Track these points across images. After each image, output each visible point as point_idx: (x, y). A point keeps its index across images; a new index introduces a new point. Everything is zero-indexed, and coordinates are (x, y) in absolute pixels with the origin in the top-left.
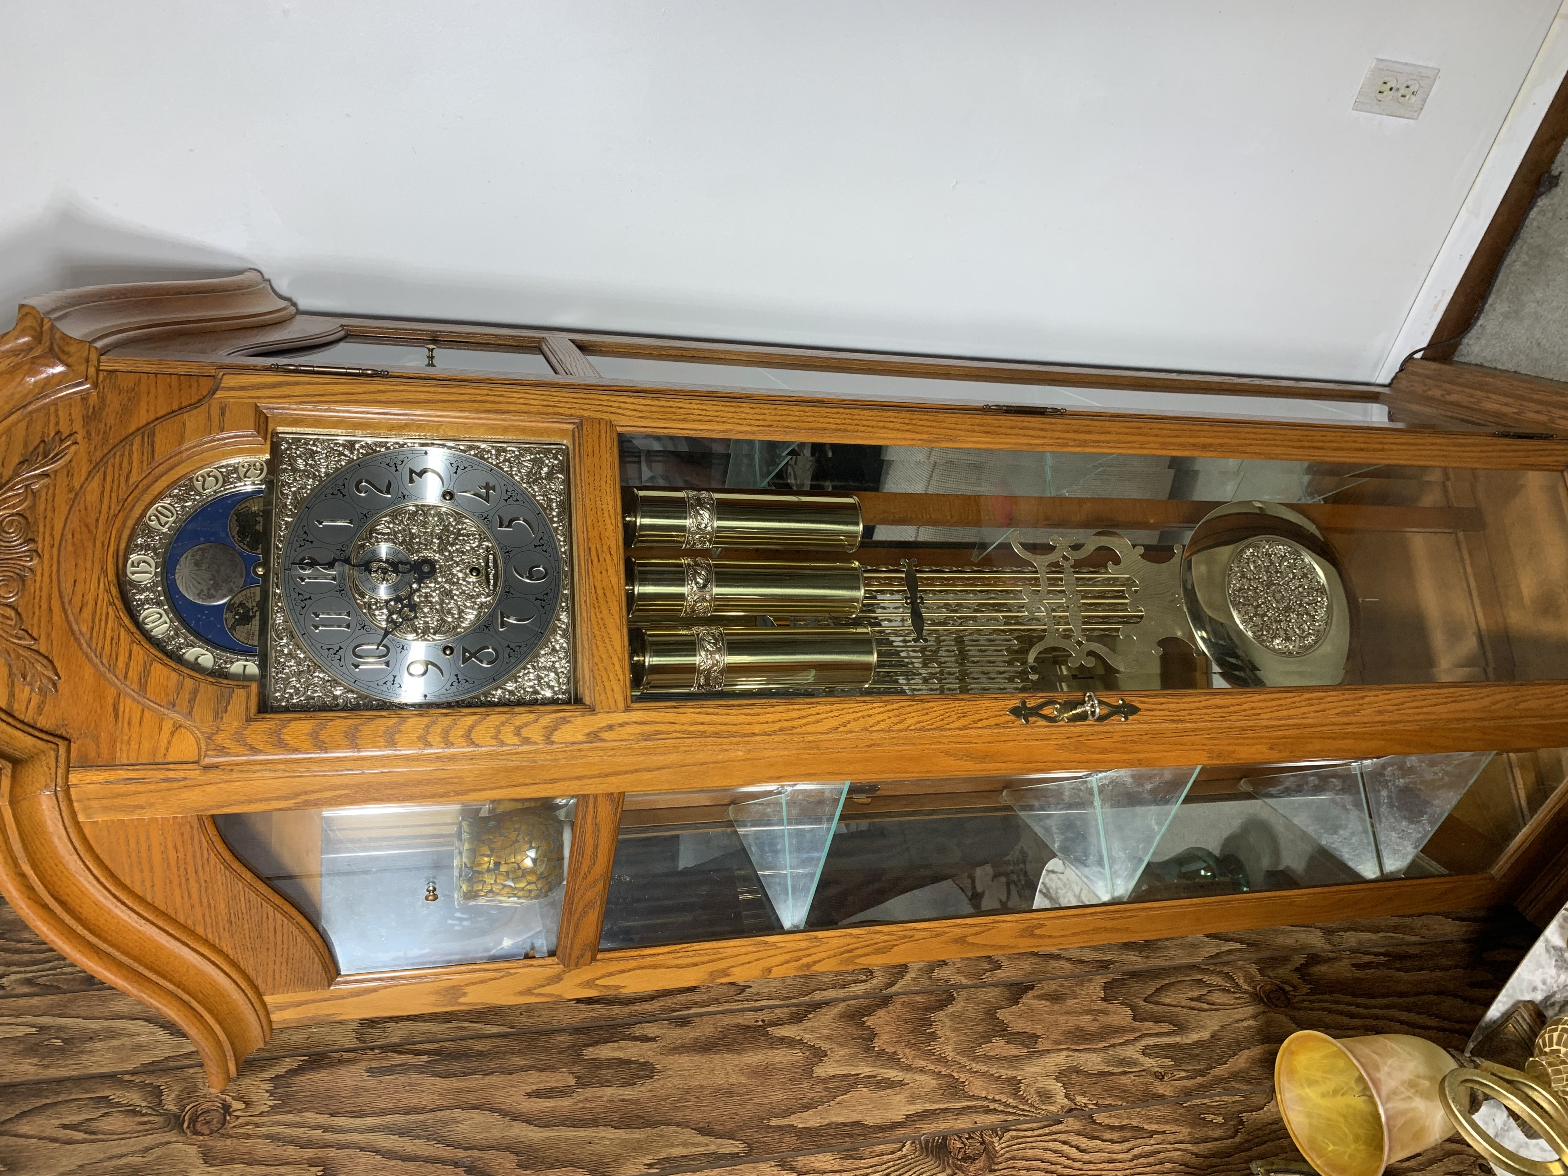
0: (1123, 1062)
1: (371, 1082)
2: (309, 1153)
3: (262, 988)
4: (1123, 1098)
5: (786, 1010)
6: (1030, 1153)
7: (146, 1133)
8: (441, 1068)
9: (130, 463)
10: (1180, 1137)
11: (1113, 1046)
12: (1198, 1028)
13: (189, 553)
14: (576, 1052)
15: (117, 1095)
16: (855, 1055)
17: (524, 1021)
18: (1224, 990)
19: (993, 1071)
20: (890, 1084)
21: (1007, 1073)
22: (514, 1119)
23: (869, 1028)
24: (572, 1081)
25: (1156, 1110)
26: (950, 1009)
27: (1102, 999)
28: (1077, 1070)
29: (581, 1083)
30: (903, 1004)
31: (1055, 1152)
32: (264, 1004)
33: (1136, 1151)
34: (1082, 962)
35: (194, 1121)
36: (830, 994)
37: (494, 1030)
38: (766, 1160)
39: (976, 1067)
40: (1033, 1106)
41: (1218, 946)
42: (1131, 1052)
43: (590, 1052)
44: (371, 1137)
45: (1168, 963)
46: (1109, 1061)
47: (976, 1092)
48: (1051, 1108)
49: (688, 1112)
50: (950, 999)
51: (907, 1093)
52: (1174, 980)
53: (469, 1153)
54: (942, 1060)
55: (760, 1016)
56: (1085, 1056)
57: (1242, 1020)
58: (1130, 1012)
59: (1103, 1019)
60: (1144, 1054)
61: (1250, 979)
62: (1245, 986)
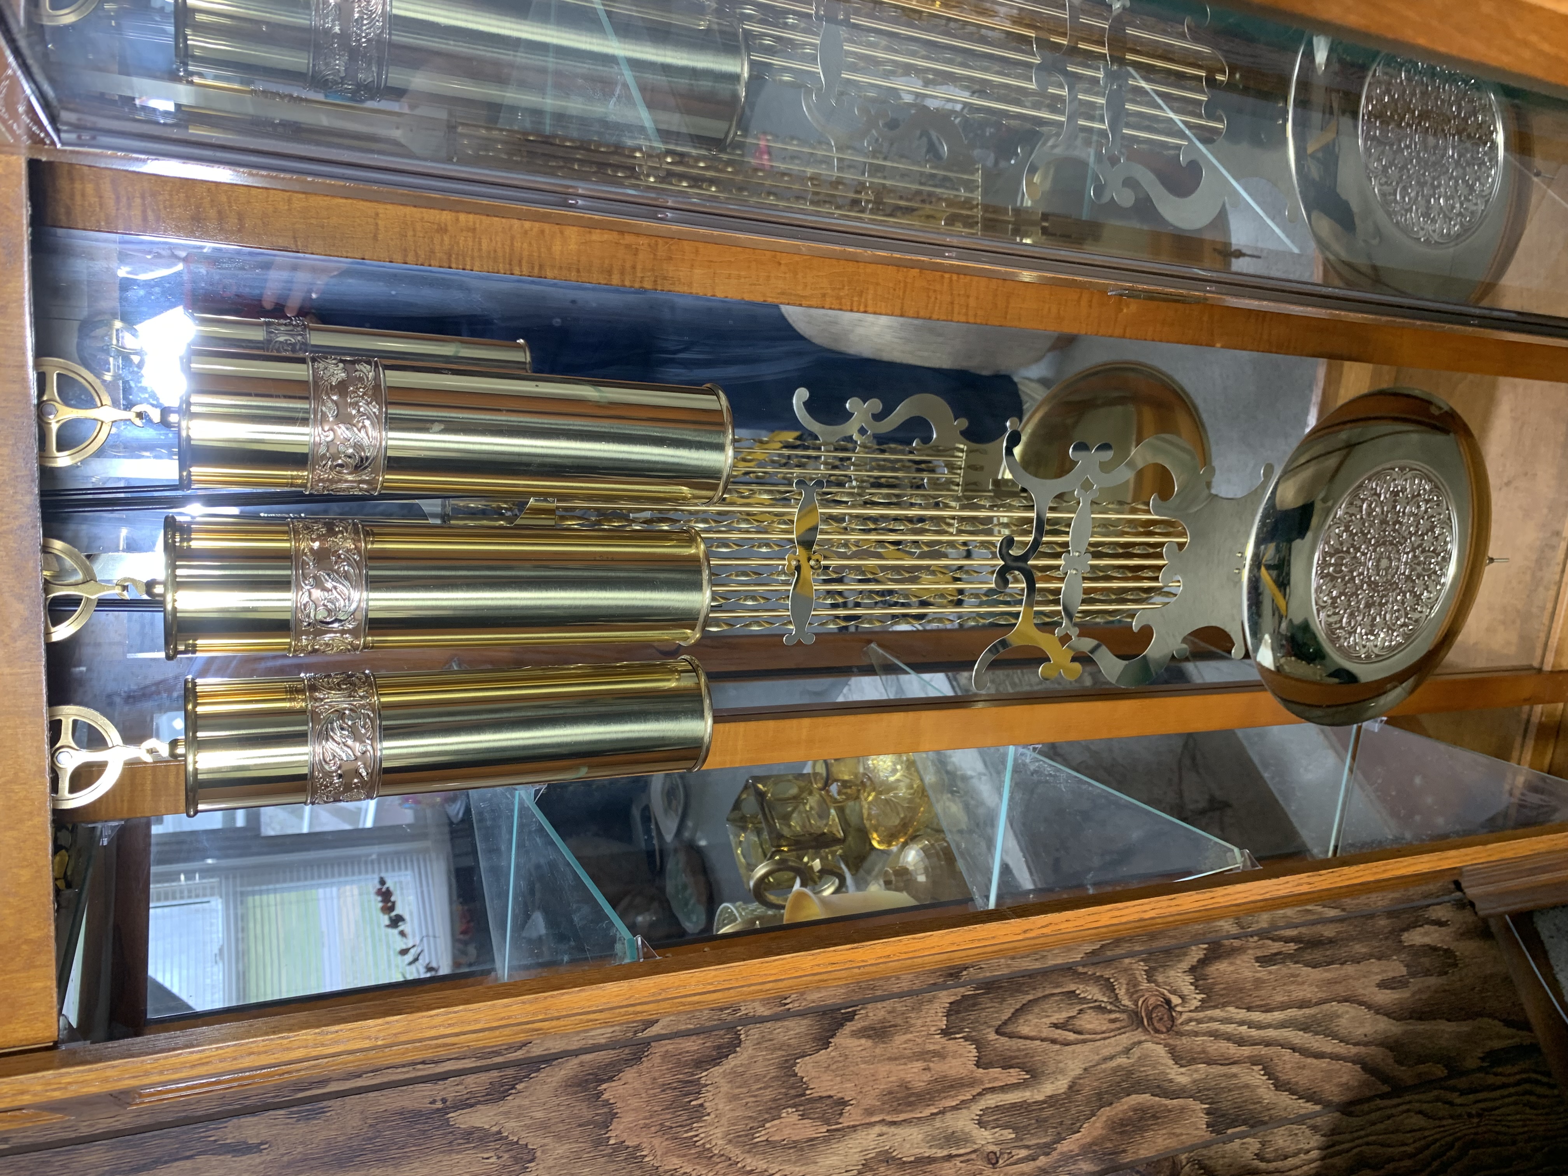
0: (952, 1139)
12: (1055, 1074)
16: (578, 1155)
18: (1100, 1009)
23: (606, 1103)
26: (731, 1062)
27: (942, 1032)
28: (887, 1158)
30: (665, 1056)
39: (751, 1162)
42: (964, 1122)
45: (1037, 965)
46: (934, 1138)
50: (735, 1044)
52: (1040, 994)
54: (705, 1155)
55: (440, 1090)
56: (903, 1132)
57: (1112, 1058)
58: (974, 1053)
59: (939, 1067)
60: (981, 1124)
61: (1134, 987)
62: (1126, 1001)
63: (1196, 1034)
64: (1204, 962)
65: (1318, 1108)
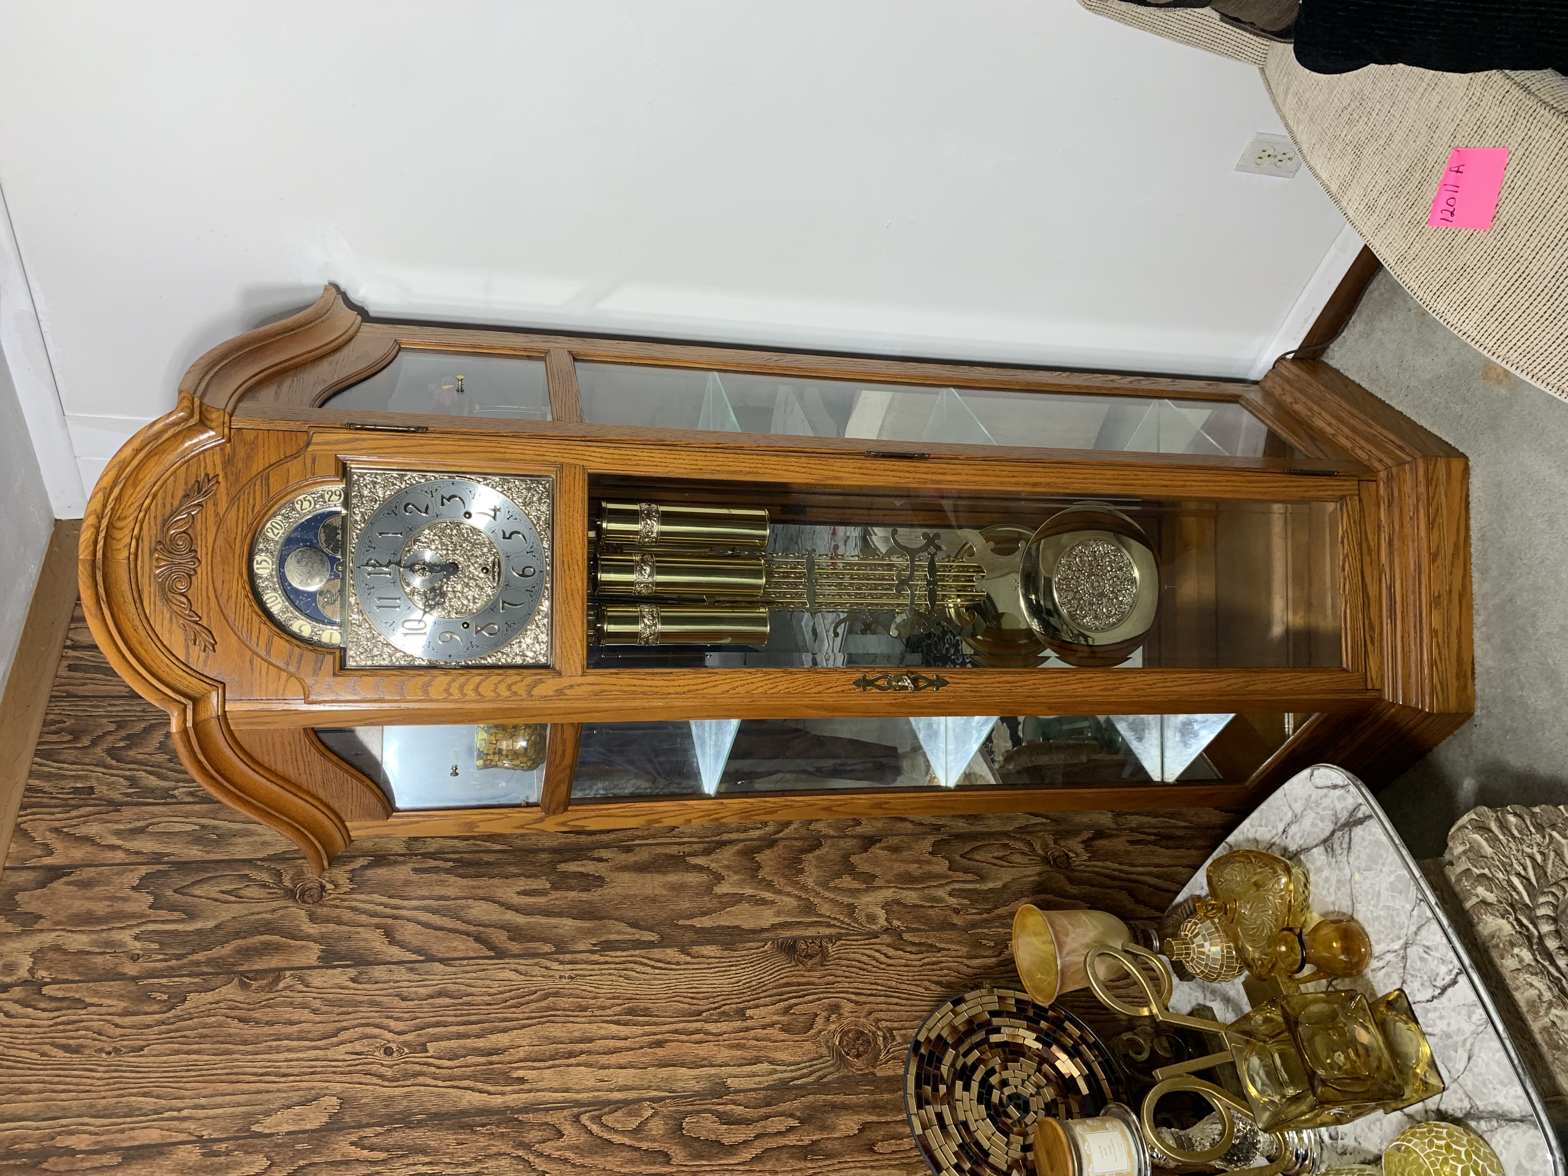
0: (934, 899)
1: (415, 877)
2: (376, 920)
3: (344, 818)
4: (925, 924)
5: (701, 845)
6: (852, 956)
7: (273, 900)
8: (461, 871)
9: (254, 499)
10: (960, 954)
11: (929, 887)
12: (995, 879)
13: (293, 553)
14: (553, 864)
15: (253, 874)
16: (744, 880)
17: (519, 843)
18: (1023, 853)
19: (839, 898)
20: (764, 902)
21: (847, 900)
22: (508, 908)
23: (757, 862)
24: (548, 886)
25: (947, 935)
26: (817, 853)
27: (930, 853)
28: (898, 902)
29: (555, 887)
30: (785, 846)
31: (869, 956)
32: (346, 827)
33: (926, 961)
34: (922, 824)
35: (302, 894)
36: (734, 836)
37: (499, 847)
38: (672, 947)
39: (827, 894)
40: (860, 924)
41: (1028, 819)
42: (941, 893)
43: (562, 867)
44: (415, 913)
45: (985, 830)
46: (923, 898)
47: (823, 912)
48: (874, 927)
49: (623, 911)
50: (819, 845)
51: (776, 909)
52: (987, 842)
53: (477, 928)
54: (804, 888)
55: (682, 848)
56: (905, 893)
57: (1030, 876)
58: (948, 864)
59: (927, 868)
60: (950, 895)
61: (1045, 846)
62: (1040, 852)
63: (1085, 872)
64: (1092, 839)
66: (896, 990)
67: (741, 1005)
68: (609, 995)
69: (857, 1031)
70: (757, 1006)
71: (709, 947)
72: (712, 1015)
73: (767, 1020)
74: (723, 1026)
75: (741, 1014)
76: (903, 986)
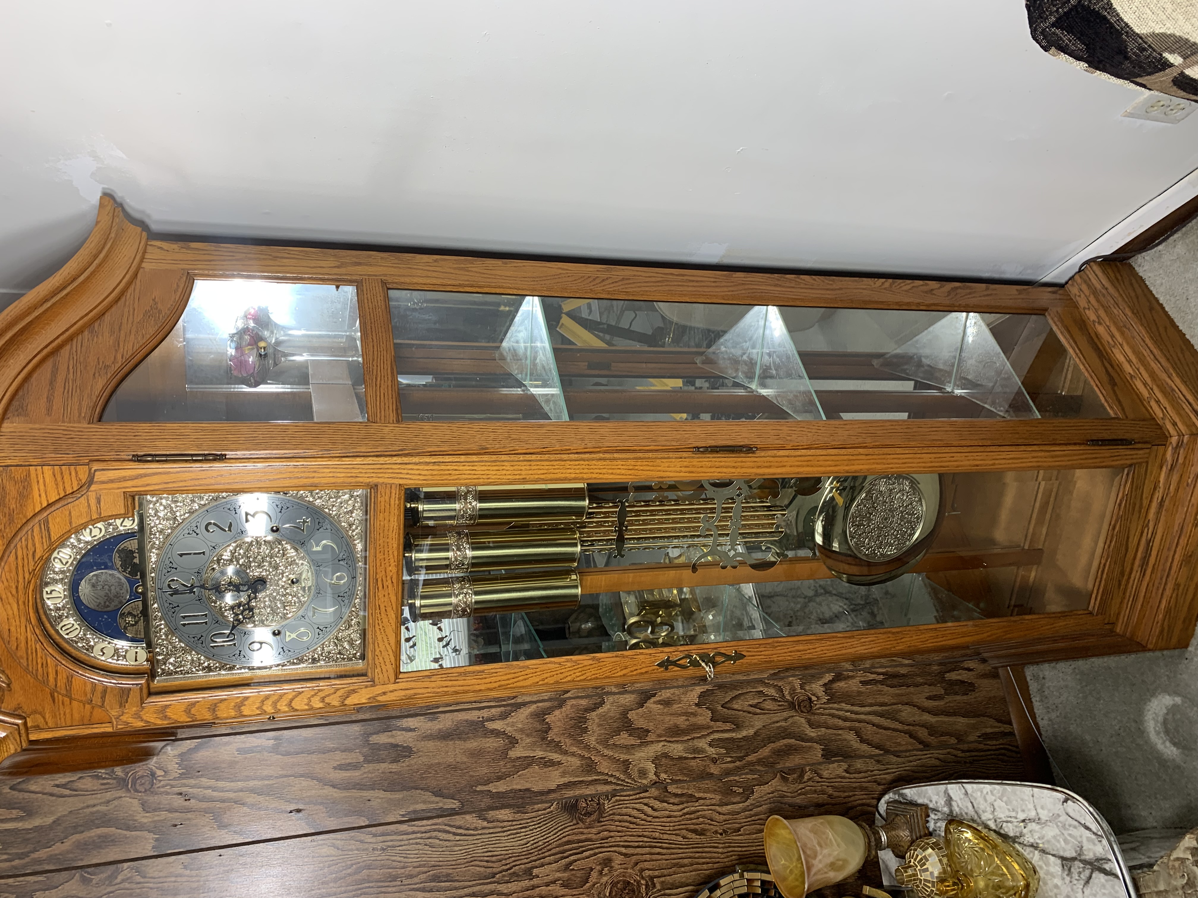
0: (696, 750)
1: (240, 757)
4: (688, 775)
5: (499, 709)
6: (624, 811)
10: (714, 802)
11: (693, 739)
12: (748, 727)
13: (87, 577)
14: (365, 738)
16: (534, 743)
18: (774, 700)
19: (616, 755)
20: (552, 763)
21: (623, 757)
22: (325, 784)
23: (547, 723)
24: (362, 759)
25: (705, 784)
26: (600, 710)
27: (696, 705)
28: (666, 755)
29: (367, 760)
30: (572, 706)
31: (638, 810)
33: (685, 811)
35: (134, 783)
36: (528, 698)
38: (471, 813)
39: (606, 752)
40: (633, 779)
42: (702, 744)
43: (374, 738)
44: (241, 795)
45: (745, 678)
46: (688, 749)
47: (602, 770)
48: (644, 782)
49: (429, 781)
50: (602, 703)
51: (561, 770)
52: (745, 691)
54: (587, 747)
55: (482, 713)
56: (674, 746)
57: (777, 722)
58: (710, 715)
59: (693, 720)
60: (710, 745)
61: (793, 691)
62: (788, 697)
63: (823, 715)
64: (831, 682)
65: (882, 752)
66: (660, 840)
67: (529, 865)
68: (417, 864)
69: (624, 881)
70: (542, 865)
71: (502, 811)
72: (504, 876)
73: (550, 878)
74: (513, 886)
75: (529, 873)
76: (665, 836)
